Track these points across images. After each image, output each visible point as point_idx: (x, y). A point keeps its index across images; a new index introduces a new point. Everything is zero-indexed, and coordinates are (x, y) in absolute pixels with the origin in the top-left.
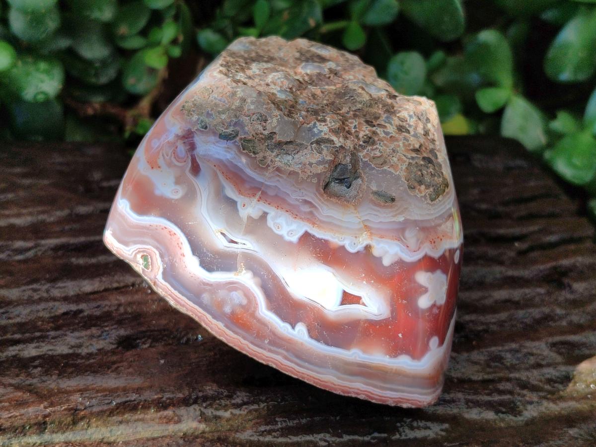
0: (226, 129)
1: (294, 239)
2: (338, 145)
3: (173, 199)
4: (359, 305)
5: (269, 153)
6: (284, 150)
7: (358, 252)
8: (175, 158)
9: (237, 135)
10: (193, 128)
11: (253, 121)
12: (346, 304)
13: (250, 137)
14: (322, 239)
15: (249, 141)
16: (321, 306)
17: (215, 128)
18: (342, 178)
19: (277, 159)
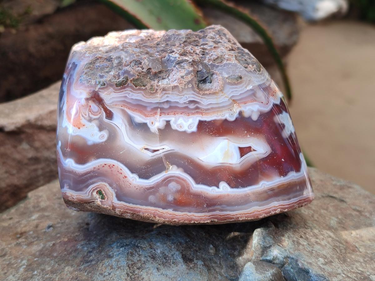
0: (118, 79)
1: (194, 129)
2: (191, 60)
3: (102, 143)
4: (251, 152)
5: (153, 82)
6: (160, 77)
7: (236, 119)
8: (92, 114)
9: (127, 80)
10: (96, 88)
11: (133, 67)
12: (243, 156)
13: (137, 77)
14: (211, 121)
15: (137, 79)
16: (230, 164)
17: (111, 82)
18: (204, 78)
19: (160, 84)
